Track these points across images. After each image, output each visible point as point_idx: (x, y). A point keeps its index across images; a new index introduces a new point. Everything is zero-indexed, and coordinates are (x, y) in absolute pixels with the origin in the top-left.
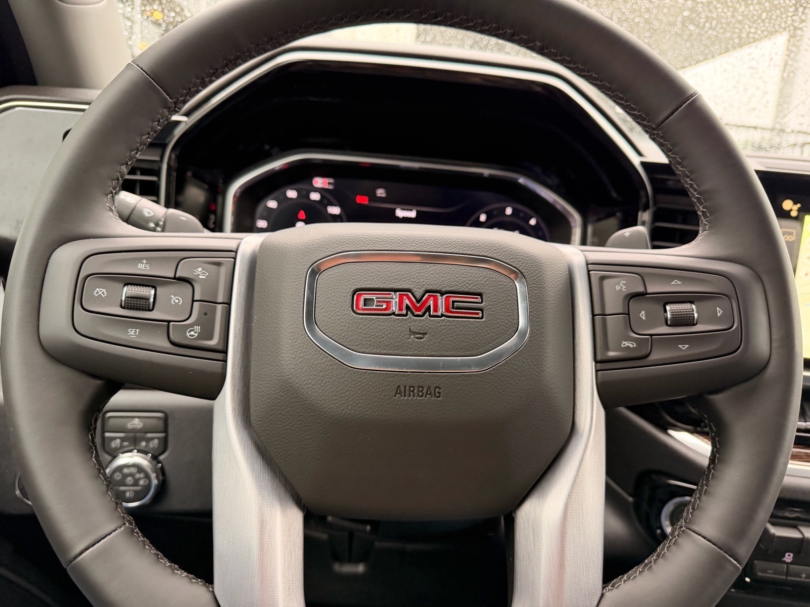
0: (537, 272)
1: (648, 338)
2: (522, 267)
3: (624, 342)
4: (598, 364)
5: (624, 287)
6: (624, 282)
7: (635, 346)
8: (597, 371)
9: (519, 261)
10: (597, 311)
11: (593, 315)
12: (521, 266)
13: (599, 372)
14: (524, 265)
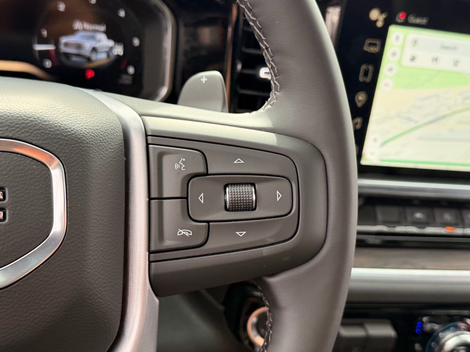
0: (79, 155)
1: (206, 225)
2: (59, 150)
3: (180, 231)
4: (152, 255)
5: (184, 166)
6: (184, 160)
7: (191, 234)
8: (150, 262)
9: (56, 143)
10: (153, 195)
11: (150, 199)
12: (58, 148)
13: (153, 264)
14: (61, 147)
